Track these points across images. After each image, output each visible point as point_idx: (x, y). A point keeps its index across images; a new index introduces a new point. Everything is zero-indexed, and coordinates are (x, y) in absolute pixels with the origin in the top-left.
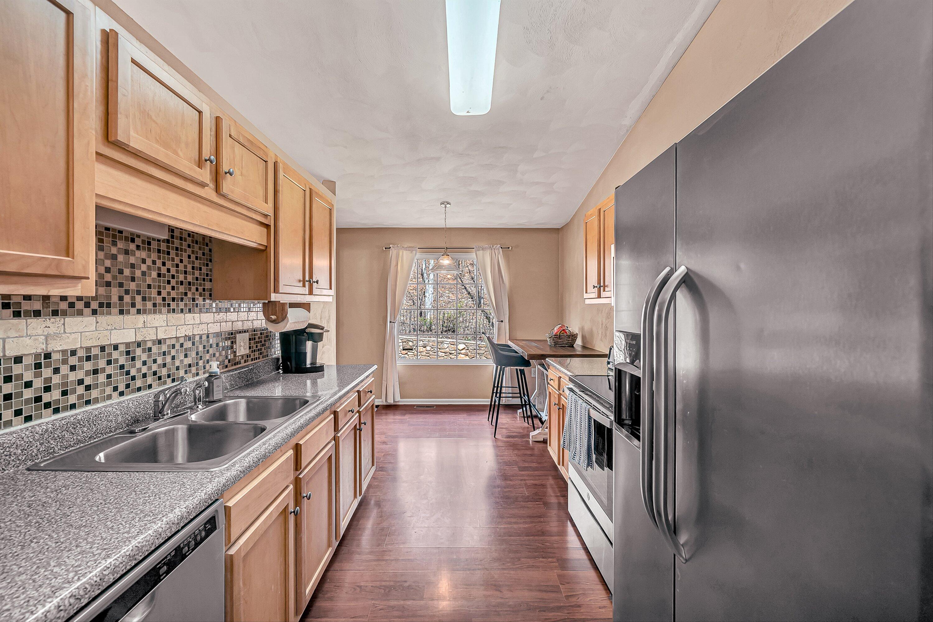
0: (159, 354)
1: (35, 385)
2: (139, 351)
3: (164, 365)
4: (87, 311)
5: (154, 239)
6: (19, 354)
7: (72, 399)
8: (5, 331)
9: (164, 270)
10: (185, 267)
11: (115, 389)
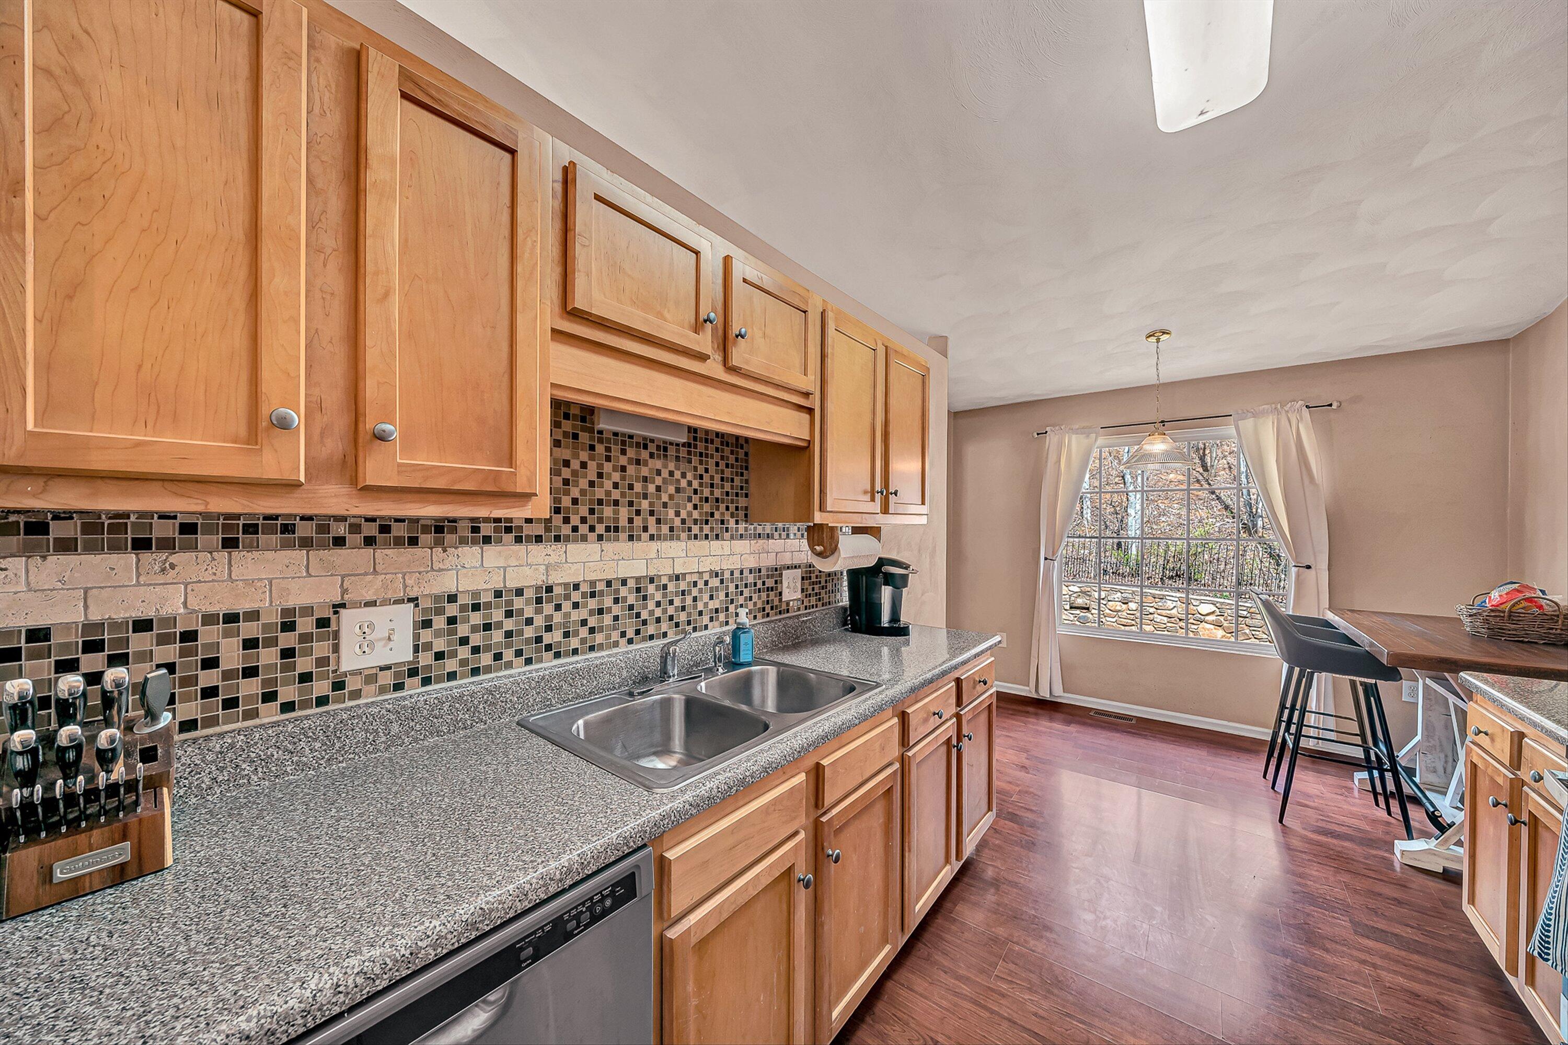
0: (677, 594)
1: (536, 623)
2: (651, 589)
3: (683, 608)
4: (592, 536)
5: (671, 444)
6: (519, 585)
7: (574, 643)
8: (506, 559)
9: (684, 483)
10: (712, 478)
11: (623, 634)
